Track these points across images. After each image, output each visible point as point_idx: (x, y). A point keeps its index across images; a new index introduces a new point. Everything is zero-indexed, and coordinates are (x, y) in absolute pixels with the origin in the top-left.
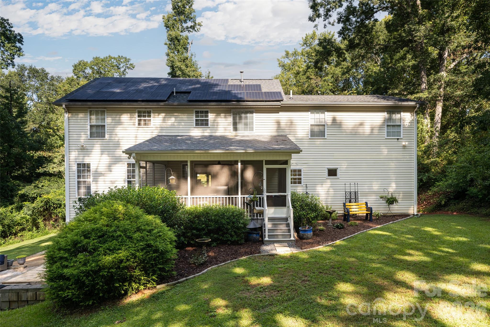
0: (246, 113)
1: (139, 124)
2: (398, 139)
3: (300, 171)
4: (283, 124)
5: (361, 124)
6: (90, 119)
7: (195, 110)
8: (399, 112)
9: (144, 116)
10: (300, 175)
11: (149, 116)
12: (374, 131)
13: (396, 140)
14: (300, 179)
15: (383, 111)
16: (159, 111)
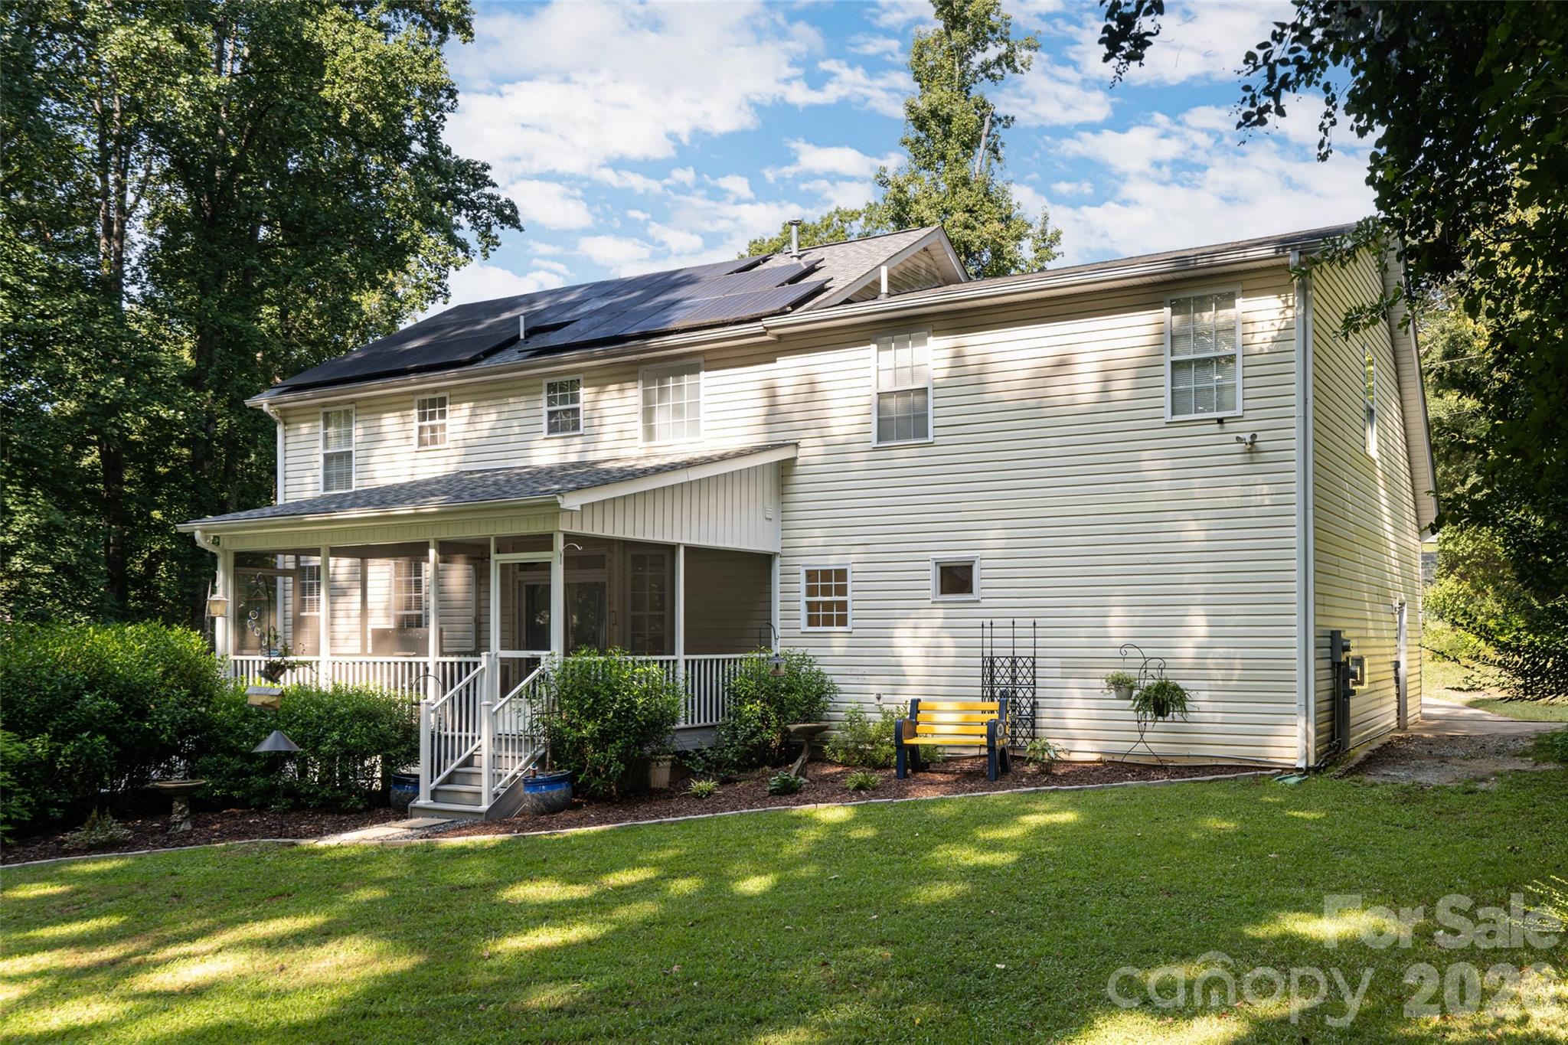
0: (679, 373)
1: (422, 442)
2: (1220, 421)
3: (841, 574)
4: (785, 395)
5: (1062, 364)
6: (326, 437)
7: (546, 381)
8: (1228, 300)
9: (432, 416)
10: (842, 590)
11: (443, 414)
12: (1115, 385)
13: (1216, 427)
14: (843, 606)
15: (1156, 305)
16: (460, 395)
